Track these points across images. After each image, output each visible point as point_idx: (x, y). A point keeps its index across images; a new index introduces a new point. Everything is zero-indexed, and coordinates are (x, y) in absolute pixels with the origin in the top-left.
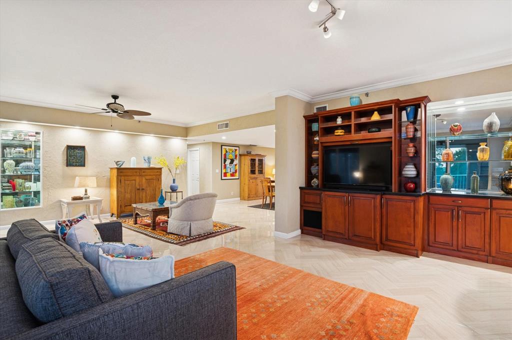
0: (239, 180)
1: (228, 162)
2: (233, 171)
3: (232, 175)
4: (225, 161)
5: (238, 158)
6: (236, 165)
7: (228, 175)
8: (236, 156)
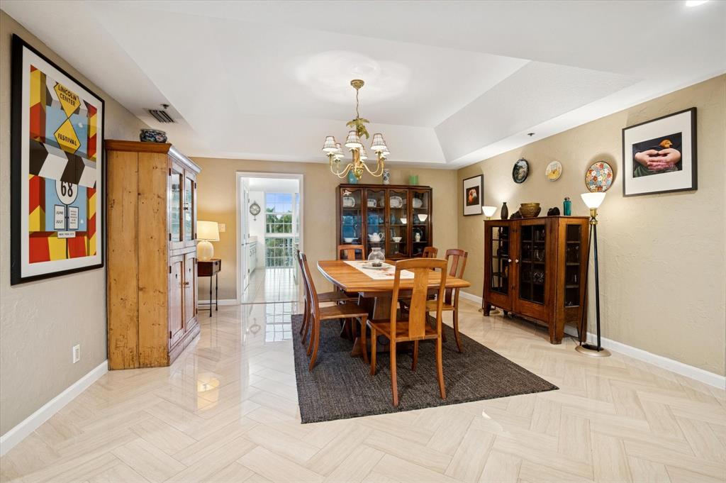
0: (102, 271)
1: (54, 166)
2: (79, 223)
3: (76, 247)
4: (38, 157)
5: (98, 155)
6: (90, 192)
7: (56, 245)
8: (91, 142)
